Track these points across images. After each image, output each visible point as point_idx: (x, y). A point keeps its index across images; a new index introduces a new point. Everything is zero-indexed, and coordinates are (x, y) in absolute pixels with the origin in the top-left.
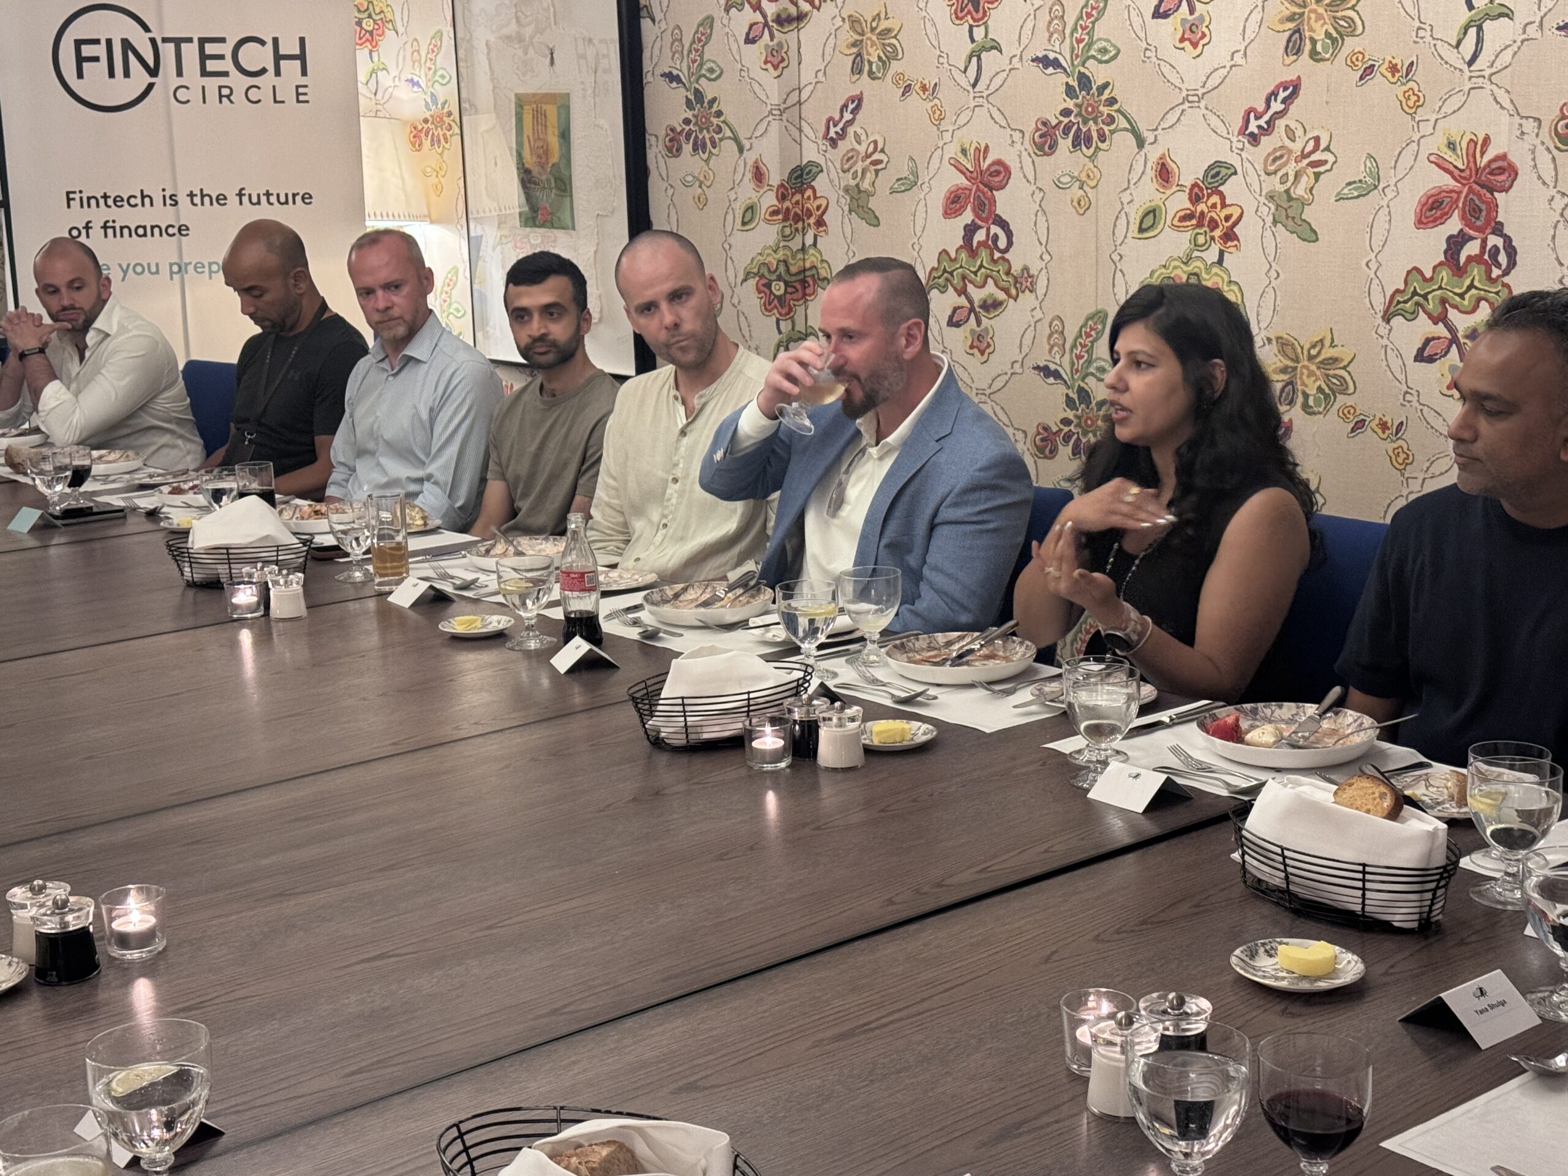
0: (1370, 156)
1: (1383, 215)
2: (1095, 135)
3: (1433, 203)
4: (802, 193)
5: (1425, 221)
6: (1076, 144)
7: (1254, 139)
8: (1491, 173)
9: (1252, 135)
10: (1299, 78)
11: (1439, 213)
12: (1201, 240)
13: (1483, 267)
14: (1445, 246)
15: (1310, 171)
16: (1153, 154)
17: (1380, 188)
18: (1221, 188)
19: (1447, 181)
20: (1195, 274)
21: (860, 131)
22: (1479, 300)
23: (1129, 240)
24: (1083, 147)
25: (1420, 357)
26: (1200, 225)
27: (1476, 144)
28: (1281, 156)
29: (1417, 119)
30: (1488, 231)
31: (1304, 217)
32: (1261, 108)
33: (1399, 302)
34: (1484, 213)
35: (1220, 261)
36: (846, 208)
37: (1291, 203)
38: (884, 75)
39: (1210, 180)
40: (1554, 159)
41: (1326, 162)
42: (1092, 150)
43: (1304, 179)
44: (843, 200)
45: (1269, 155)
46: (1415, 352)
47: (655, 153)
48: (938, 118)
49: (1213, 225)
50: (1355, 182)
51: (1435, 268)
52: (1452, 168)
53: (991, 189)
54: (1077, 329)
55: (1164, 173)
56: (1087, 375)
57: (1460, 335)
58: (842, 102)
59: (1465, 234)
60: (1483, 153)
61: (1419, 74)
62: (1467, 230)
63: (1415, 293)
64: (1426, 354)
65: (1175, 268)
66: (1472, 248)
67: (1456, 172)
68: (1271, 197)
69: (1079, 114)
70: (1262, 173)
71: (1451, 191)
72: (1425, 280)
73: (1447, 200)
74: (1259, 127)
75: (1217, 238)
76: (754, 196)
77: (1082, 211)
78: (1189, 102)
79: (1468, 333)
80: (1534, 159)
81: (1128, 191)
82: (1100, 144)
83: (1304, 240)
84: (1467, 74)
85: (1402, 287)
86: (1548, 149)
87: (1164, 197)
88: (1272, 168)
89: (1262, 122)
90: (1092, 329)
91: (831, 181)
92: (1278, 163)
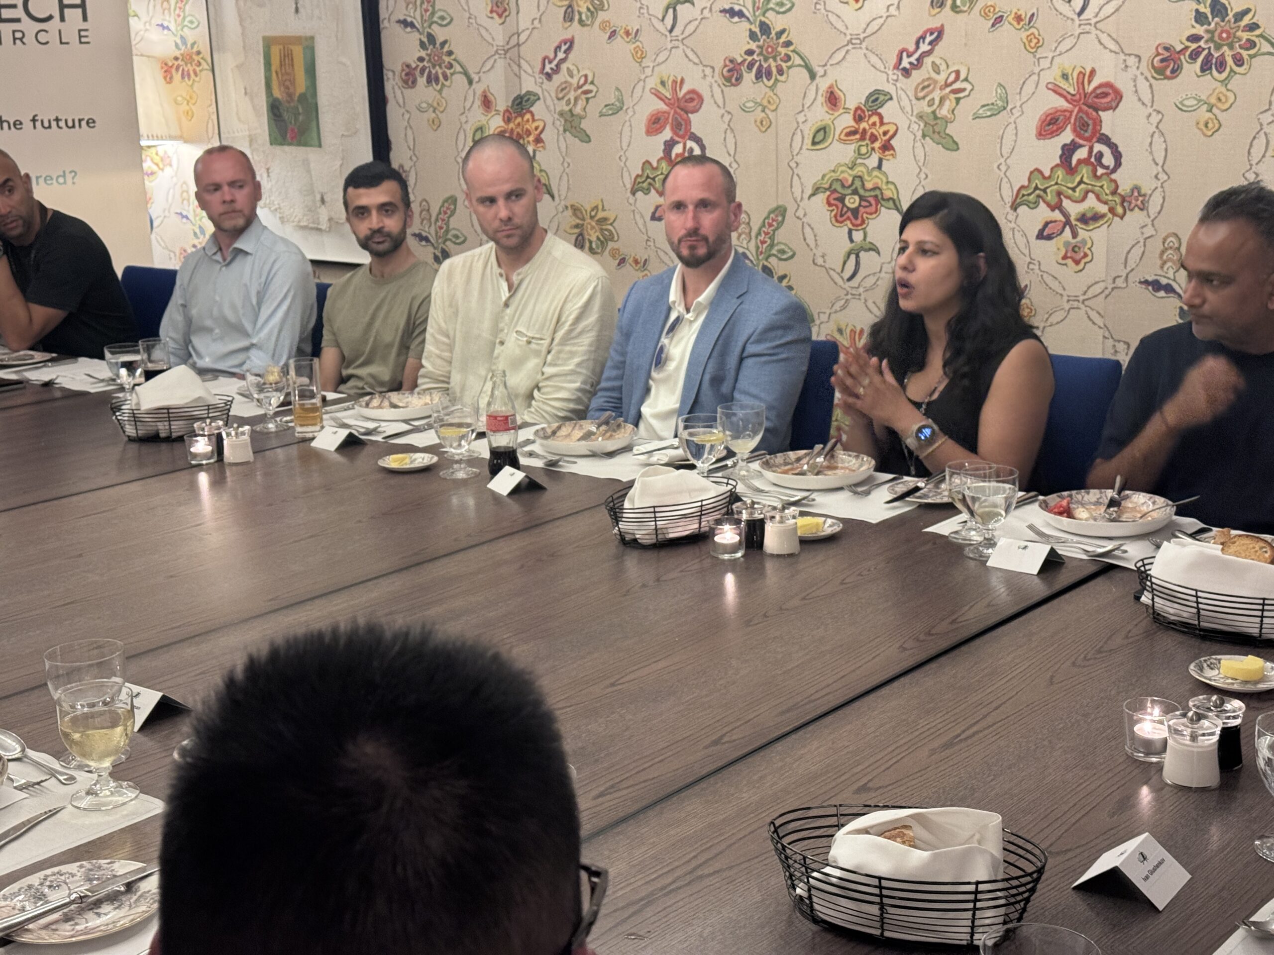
0: (1000, 85)
1: (1011, 129)
2: (774, 70)
3: (1051, 119)
4: (522, 116)
5: (1043, 133)
6: (758, 76)
7: (906, 73)
8: (1097, 97)
9: (904, 69)
10: (942, 26)
11: (1055, 128)
12: (864, 150)
13: (1090, 168)
14: (1060, 152)
15: (952, 96)
16: (823, 84)
17: (1009, 108)
18: (879, 110)
19: (1062, 103)
20: (860, 177)
21: (572, 67)
22: (1087, 192)
23: (804, 151)
24: (765, 80)
25: (1041, 236)
26: (863, 138)
27: (1084, 75)
28: (929, 86)
29: (1038, 56)
30: (1095, 140)
31: (947, 131)
32: (912, 48)
33: (1023, 195)
34: (1091, 127)
35: (879, 167)
36: (561, 129)
37: (938, 121)
38: (593, 23)
39: (870, 104)
40: (1151, 86)
41: (964, 90)
42: (772, 81)
43: (947, 103)
44: (558, 123)
45: (919, 84)
46: (1036, 232)
47: (392, 86)
48: (640, 56)
49: (874, 138)
50: (988, 105)
51: (1052, 169)
52: (1065, 93)
53: (687, 112)
54: (761, 220)
55: (833, 99)
56: (770, 256)
57: (1072, 218)
58: (556, 44)
59: (1075, 143)
60: (1090, 82)
61: (1039, 22)
62: (1078, 140)
63: (1036, 188)
64: (1045, 233)
65: (842, 172)
66: (1081, 154)
67: (1069, 97)
68: (920, 117)
69: (760, 54)
70: (913, 98)
71: (1065, 111)
72: (1044, 178)
73: (1061, 118)
74: (911, 63)
75: (876, 149)
76: (483, 120)
77: (764, 129)
78: (853, 44)
79: (1079, 216)
80: (1135, 86)
81: (803, 114)
82: (779, 77)
83: (948, 149)
84: (1077, 22)
85: (1026, 183)
86: (1146, 78)
87: (833, 118)
88: (921, 95)
89: (913, 59)
90: (773, 220)
91: (547, 107)
92: (926, 90)
